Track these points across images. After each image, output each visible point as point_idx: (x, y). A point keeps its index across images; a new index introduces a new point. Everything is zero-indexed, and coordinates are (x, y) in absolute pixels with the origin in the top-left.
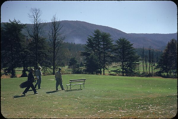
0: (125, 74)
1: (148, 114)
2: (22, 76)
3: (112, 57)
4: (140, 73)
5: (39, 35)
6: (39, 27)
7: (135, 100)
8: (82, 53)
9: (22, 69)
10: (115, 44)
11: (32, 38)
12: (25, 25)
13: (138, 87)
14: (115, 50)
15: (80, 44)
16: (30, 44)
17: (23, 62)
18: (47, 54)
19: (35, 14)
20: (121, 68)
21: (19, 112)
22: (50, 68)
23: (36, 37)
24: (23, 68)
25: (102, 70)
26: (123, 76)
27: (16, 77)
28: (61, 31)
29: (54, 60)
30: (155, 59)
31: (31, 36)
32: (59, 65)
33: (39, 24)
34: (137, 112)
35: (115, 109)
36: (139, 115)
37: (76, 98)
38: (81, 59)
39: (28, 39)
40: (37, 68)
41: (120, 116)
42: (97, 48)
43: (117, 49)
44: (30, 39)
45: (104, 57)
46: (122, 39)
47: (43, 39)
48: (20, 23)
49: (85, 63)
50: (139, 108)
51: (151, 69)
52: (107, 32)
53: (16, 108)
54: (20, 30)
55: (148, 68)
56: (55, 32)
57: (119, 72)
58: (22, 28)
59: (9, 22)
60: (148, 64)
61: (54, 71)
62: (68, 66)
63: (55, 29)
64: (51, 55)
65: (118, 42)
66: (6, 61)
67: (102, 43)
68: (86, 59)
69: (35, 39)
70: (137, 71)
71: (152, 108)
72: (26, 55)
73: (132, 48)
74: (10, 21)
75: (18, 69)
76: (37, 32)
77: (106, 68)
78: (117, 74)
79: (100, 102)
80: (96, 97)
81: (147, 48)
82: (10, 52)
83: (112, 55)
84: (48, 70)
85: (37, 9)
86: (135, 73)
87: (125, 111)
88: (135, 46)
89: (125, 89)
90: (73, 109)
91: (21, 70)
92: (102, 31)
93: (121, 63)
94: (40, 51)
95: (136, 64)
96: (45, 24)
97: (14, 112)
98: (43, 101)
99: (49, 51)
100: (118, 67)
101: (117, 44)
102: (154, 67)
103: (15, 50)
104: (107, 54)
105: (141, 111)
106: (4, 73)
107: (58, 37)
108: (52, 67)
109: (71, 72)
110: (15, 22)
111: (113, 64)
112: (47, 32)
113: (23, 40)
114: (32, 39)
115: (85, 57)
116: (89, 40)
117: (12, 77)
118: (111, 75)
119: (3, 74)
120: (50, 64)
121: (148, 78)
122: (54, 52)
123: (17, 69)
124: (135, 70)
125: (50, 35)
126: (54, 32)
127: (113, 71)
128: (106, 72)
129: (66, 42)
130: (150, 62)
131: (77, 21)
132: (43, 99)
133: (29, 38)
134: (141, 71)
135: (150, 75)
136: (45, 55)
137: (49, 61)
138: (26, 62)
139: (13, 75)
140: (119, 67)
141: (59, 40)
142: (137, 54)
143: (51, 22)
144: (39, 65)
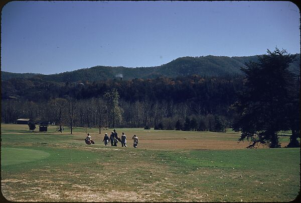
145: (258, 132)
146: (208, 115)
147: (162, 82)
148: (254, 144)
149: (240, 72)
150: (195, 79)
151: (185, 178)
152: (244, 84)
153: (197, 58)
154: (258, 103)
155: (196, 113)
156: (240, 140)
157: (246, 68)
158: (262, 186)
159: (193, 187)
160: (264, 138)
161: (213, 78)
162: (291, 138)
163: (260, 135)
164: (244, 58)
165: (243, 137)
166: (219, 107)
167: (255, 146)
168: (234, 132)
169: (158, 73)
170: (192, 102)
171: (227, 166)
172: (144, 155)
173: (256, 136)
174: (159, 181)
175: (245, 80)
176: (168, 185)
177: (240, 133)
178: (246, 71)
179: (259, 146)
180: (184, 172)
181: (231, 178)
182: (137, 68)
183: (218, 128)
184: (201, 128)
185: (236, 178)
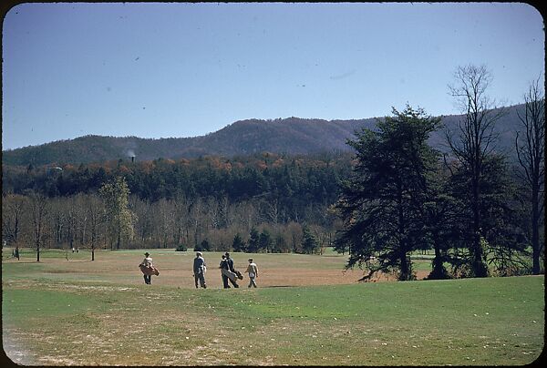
2: (430, 277)
5: (483, 146)
6: (483, 123)
9: (431, 254)
11: (461, 157)
12: (440, 119)
16: (454, 178)
17: (435, 232)
18: (509, 205)
19: (469, 83)
22: (522, 251)
23: (473, 155)
24: (433, 251)
27: (413, 278)
29: (535, 228)
31: (458, 153)
33: (483, 114)
39: (448, 162)
40: (477, 252)
44: (455, 163)
47: (495, 161)
48: (423, 116)
54: (422, 136)
56: (537, 134)
58: (431, 128)
59: (392, 115)
61: (536, 262)
63: (535, 127)
66: (383, 231)
69: (471, 160)
72: (443, 212)
74: (394, 111)
75: (419, 256)
76: (477, 138)
82: (395, 204)
84: (514, 258)
85: (478, 67)
91: (427, 259)
94: (487, 198)
96: (502, 112)
99: (516, 198)
103: (409, 196)
106: (378, 265)
108: (530, 249)
110: (410, 113)
112: (510, 135)
113: (432, 166)
114: (460, 161)
117: (402, 278)
119: (378, 270)
120: (520, 239)
122: (535, 200)
123: (415, 254)
125: (521, 144)
126: (534, 135)
133: (451, 158)
136: (504, 206)
138: (442, 232)
139: (406, 274)
143: (524, 102)
144: (483, 242)
145: (377, 254)
146: (292, 224)
147: (209, 165)
148: (371, 274)
149: (346, 148)
150: (266, 159)
151: (249, 338)
152: (353, 168)
153: (269, 121)
154: (377, 202)
155: (270, 219)
156: (347, 267)
157: (357, 140)
158: (385, 348)
159: (265, 355)
160: (388, 264)
161: (299, 157)
162: (433, 264)
163: (382, 258)
164: (352, 122)
165: (352, 262)
166: (310, 208)
167: (373, 278)
168: (336, 253)
169: (201, 149)
170: (263, 200)
171: (325, 314)
172: (175, 299)
173: (374, 261)
174: (202, 345)
175: (356, 162)
176: (219, 353)
177: (347, 256)
178: (357, 148)
179: (380, 277)
180: (249, 327)
181: (331, 336)
182: (162, 140)
183: (308, 246)
184: (279, 247)
185: (340, 337)
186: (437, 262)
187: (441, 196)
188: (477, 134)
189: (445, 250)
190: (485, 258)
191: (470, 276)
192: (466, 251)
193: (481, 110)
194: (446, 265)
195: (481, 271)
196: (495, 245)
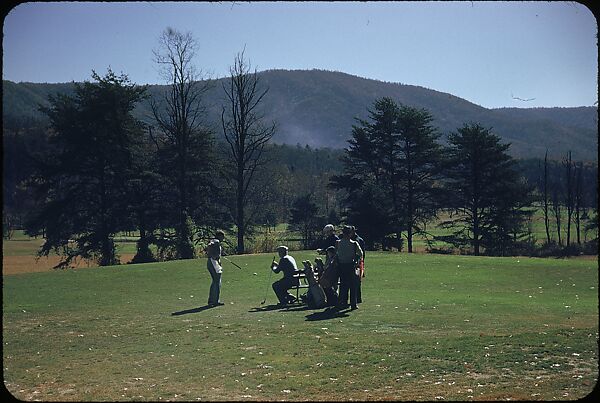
0: (482, 250)
1: (566, 386)
2: (134, 261)
3: (437, 192)
4: (536, 244)
5: (190, 120)
6: (189, 95)
7: (519, 336)
8: (334, 178)
9: (136, 236)
10: (447, 145)
11: (168, 131)
12: (146, 88)
13: (530, 293)
14: (448, 165)
15: (329, 149)
16: (161, 153)
17: (141, 212)
18: (215, 184)
19: (174, 51)
20: (470, 229)
21: (130, 379)
22: (228, 230)
23: (180, 129)
24: (138, 233)
25: (404, 235)
26: (477, 253)
27: (116, 262)
28: (261, 105)
29: (241, 206)
30: (588, 194)
31: (164, 126)
32: (259, 222)
33: (190, 85)
34: (527, 378)
35: (452, 369)
36: (535, 388)
37: (316, 333)
38: (332, 199)
39: (155, 135)
40: (184, 232)
41: (470, 393)
42: (385, 160)
43: (455, 163)
44: (161, 137)
45: (411, 192)
46: (470, 127)
47: (202, 136)
48: (127, 84)
49: (344, 214)
50: (533, 364)
51: (573, 230)
52: (419, 107)
53: (119, 367)
54: (127, 107)
55: (562, 225)
56: (242, 109)
57: (460, 240)
58: (136, 98)
59: (92, 81)
60: (564, 213)
61: (241, 241)
62: (286, 225)
63: (241, 102)
64: (229, 186)
65: (455, 139)
66: (82, 211)
67: (401, 144)
68: (349, 198)
69: (177, 134)
70: (524, 238)
71: (581, 366)
72: (149, 190)
73: (506, 157)
74: (95, 76)
75: (123, 238)
76: (183, 114)
77: (418, 230)
78: (456, 249)
79: (397, 343)
80: (385, 329)
81: (558, 157)
82: (97, 181)
83: (436, 184)
85: (184, 34)
86: (520, 245)
87: (487, 377)
88: (516, 152)
89: (486, 299)
90: (306, 368)
91: (131, 241)
92: (400, 102)
93: (467, 213)
94: (194, 176)
95: (523, 212)
96: (209, 85)
97: (112, 378)
98: (207, 344)
99: (223, 176)
100: (458, 223)
101: (453, 145)
102: (583, 224)
103: (112, 173)
104: (419, 180)
105: (541, 377)
106: (77, 249)
107: (254, 126)
108: (235, 228)
109: (296, 245)
110: (112, 79)
111: (440, 213)
112: (216, 110)
113: (137, 139)
114: (166, 135)
115: (344, 193)
116: (358, 134)
117: (103, 263)
118: (434, 251)
119: (77, 255)
120: (226, 217)
121: (565, 261)
122: (240, 179)
123: (118, 237)
124: (517, 235)
125: (228, 119)
126: (240, 111)
127: (443, 240)
128: (418, 242)
129: (280, 144)
130: (569, 205)
131: (315, 72)
132: (205, 334)
133: (157, 131)
134: (540, 236)
135: (571, 251)
136: (210, 184)
137: (224, 209)
138: (147, 212)
139: (109, 258)
140: (463, 223)
141: (257, 138)
142: (523, 180)
143: (230, 76)
144: (190, 221)
145: (76, 237)
148: (68, 260)
149: (38, 116)
152: (47, 139)
154: (76, 179)
156: (41, 253)
157: (51, 107)
158: (81, 340)
160: (88, 248)
162: (138, 246)
163: (81, 241)
164: (46, 85)
165: (46, 248)
167: (71, 265)
168: (27, 237)
171: (12, 307)
173: (73, 244)
175: (50, 132)
177: (42, 241)
178: (52, 115)
179: (80, 263)
181: (18, 331)
185: (29, 331)
186: (142, 244)
187: (147, 172)
188: (184, 107)
189: (151, 231)
190: (191, 239)
191: (177, 258)
192: (173, 231)
193: (187, 81)
194: (152, 247)
195: (187, 253)
196: (202, 224)
